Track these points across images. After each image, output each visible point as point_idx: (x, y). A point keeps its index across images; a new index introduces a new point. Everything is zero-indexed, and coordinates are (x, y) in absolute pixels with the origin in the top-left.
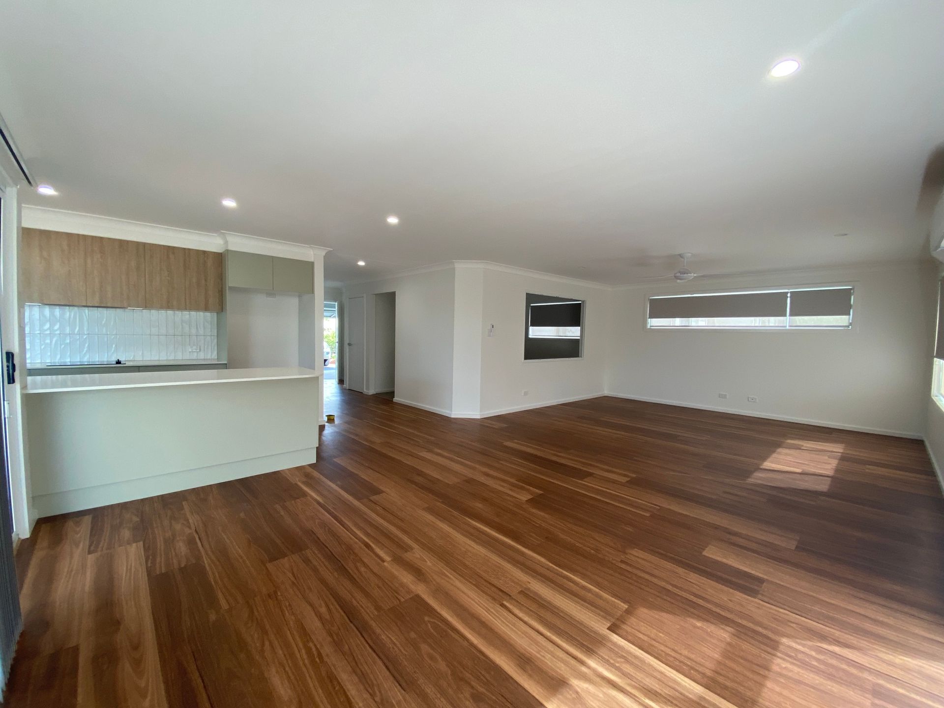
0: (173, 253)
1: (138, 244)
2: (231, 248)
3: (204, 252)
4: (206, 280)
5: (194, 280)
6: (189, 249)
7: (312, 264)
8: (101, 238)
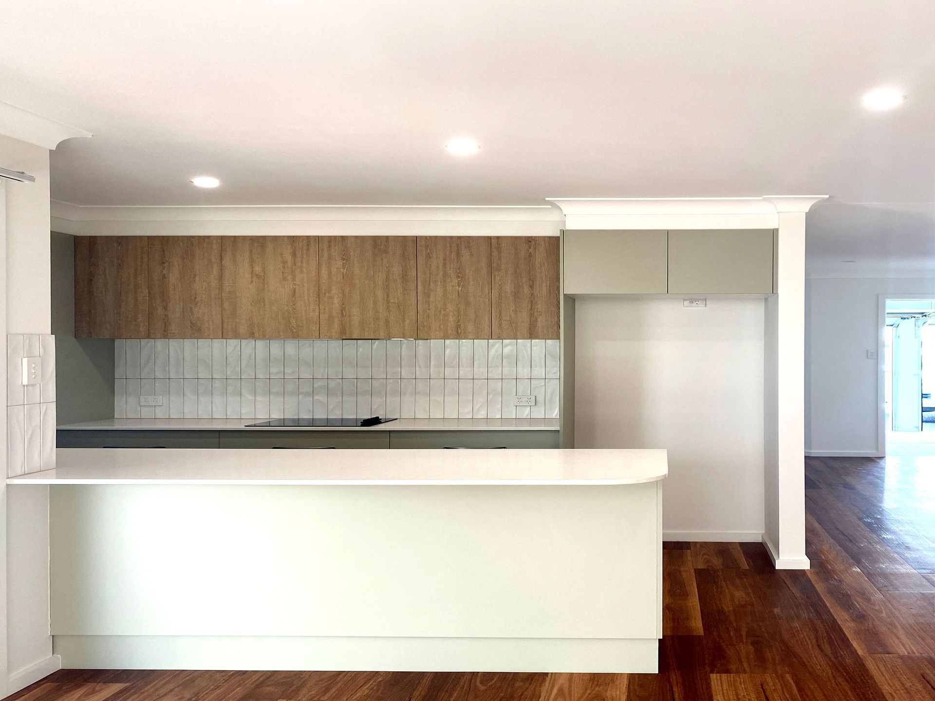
0: (468, 247)
1: (404, 240)
2: (570, 226)
3: (529, 240)
4: (531, 287)
5: (508, 288)
6: (498, 238)
7: (773, 234)
8: (343, 238)
